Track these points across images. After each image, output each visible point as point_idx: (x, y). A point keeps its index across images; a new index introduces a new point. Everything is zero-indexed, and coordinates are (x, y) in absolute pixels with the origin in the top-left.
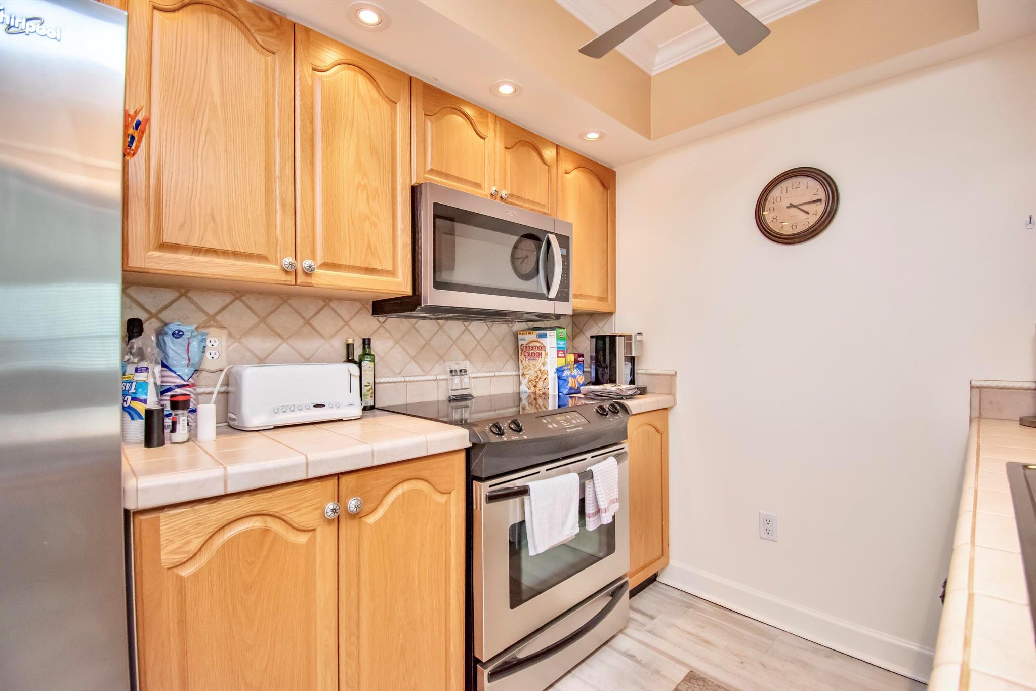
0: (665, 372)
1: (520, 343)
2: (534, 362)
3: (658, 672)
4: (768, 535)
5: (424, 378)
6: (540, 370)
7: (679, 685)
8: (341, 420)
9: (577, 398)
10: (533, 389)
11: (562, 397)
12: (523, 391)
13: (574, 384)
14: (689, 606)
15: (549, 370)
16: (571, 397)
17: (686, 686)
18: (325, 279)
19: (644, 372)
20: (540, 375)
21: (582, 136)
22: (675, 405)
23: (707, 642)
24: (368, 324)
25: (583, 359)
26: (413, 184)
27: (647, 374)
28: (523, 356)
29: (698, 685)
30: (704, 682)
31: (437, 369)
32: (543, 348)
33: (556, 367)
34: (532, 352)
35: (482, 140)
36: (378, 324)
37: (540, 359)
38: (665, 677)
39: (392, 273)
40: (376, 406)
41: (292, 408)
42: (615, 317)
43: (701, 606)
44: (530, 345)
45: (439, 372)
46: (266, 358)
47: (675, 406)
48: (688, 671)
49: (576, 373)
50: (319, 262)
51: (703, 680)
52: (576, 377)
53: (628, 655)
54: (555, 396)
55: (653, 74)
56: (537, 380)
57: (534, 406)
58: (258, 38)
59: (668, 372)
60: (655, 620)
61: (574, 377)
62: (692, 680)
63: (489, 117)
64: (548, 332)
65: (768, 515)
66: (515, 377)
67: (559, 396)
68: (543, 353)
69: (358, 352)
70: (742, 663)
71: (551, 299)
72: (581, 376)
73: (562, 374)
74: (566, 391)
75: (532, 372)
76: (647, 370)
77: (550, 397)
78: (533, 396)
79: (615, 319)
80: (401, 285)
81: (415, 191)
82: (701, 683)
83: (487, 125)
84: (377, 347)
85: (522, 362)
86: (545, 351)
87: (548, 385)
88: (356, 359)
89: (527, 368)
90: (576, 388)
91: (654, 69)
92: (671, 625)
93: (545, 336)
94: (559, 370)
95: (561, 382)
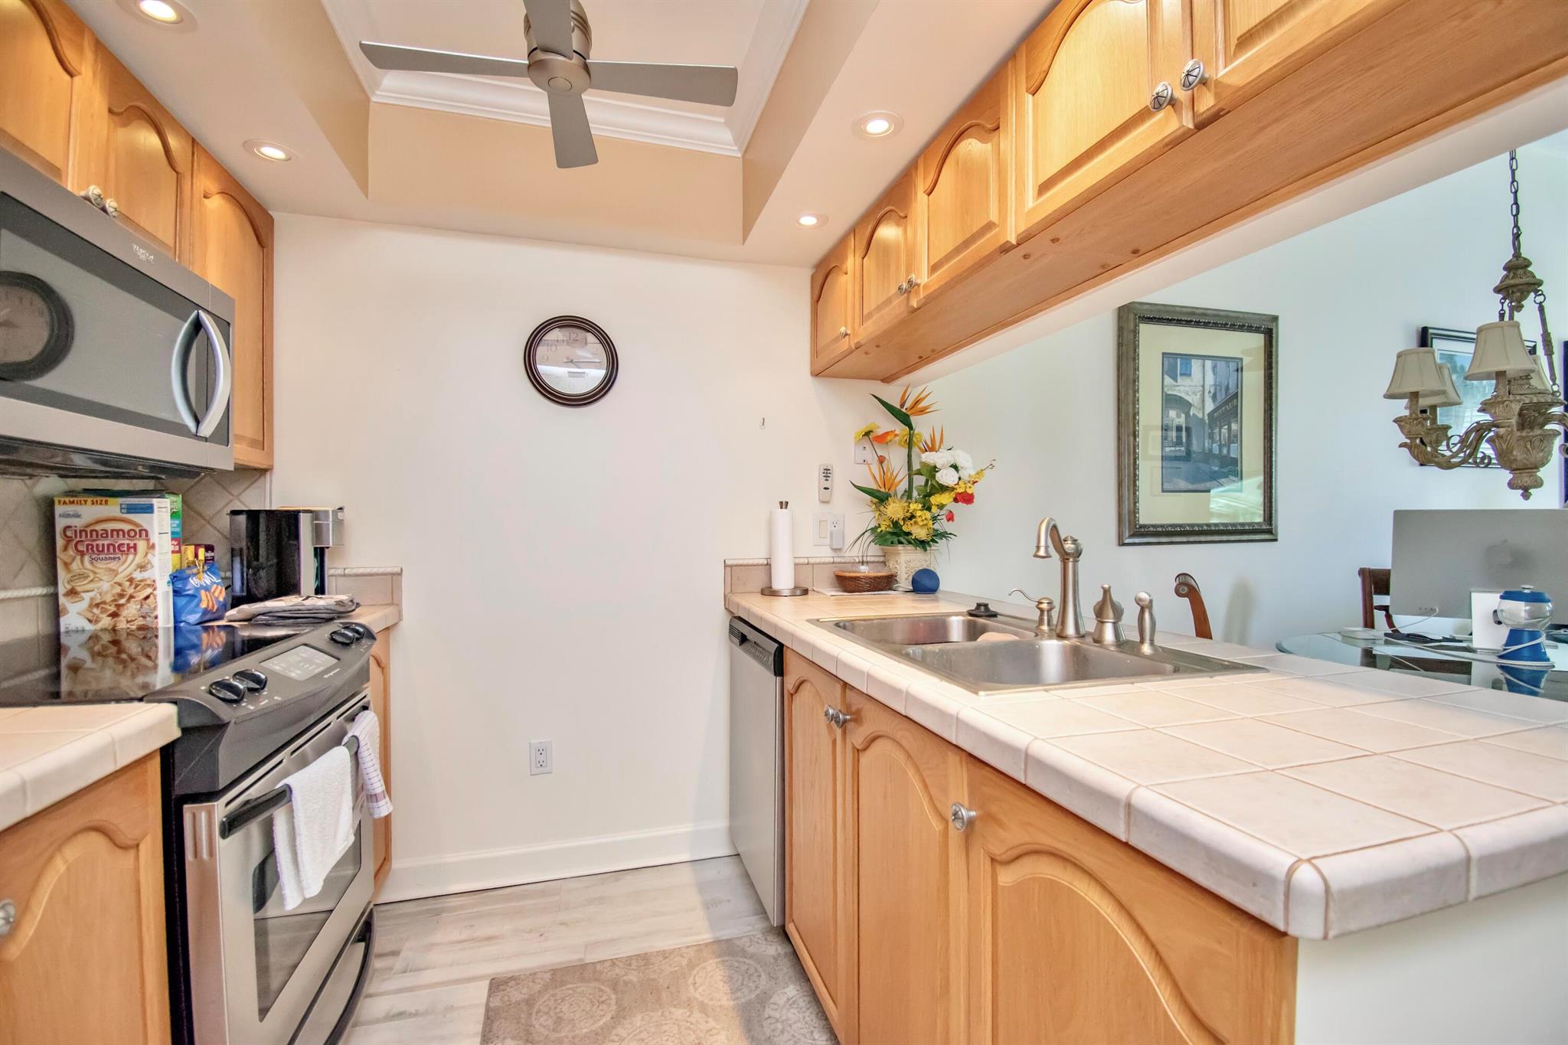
0: (382, 570)
1: (60, 524)
2: (113, 565)
3: (450, 1008)
4: (541, 769)
6: (131, 580)
7: (488, 1001)
9: (216, 629)
10: (106, 621)
11: (184, 630)
12: (72, 627)
13: (211, 604)
14: (437, 913)
15: (157, 578)
16: (206, 629)
17: (498, 998)
19: (340, 572)
20: (132, 590)
21: (249, 146)
22: (400, 620)
23: (489, 939)
25: (212, 554)
27: (344, 575)
28: (71, 552)
29: (511, 987)
30: (515, 980)
32: (144, 533)
33: (171, 572)
34: (106, 542)
35: (67, 77)
37: (131, 557)
38: (464, 1007)
42: (271, 477)
43: (454, 904)
44: (98, 527)
47: (401, 622)
48: (487, 982)
49: (208, 582)
51: (512, 978)
52: (210, 588)
53: (393, 1016)
54: (169, 628)
55: (374, 99)
56: (122, 601)
57: (110, 660)
59: (389, 570)
60: (403, 954)
61: (207, 589)
62: (502, 987)
63: (86, 38)
64: (155, 501)
65: (541, 743)
66: (40, 598)
67: (176, 628)
68: (142, 545)
70: (541, 935)
72: (220, 587)
73: (185, 585)
74: (194, 618)
75: (105, 586)
76: (345, 569)
77: (161, 633)
78: (106, 638)
79: (271, 481)
82: (513, 983)
83: (80, 50)
85: (66, 565)
86: (148, 540)
87: (155, 608)
89: (88, 576)
90: (215, 610)
91: (378, 92)
92: (430, 947)
93: (149, 509)
94: (178, 578)
95: (182, 601)
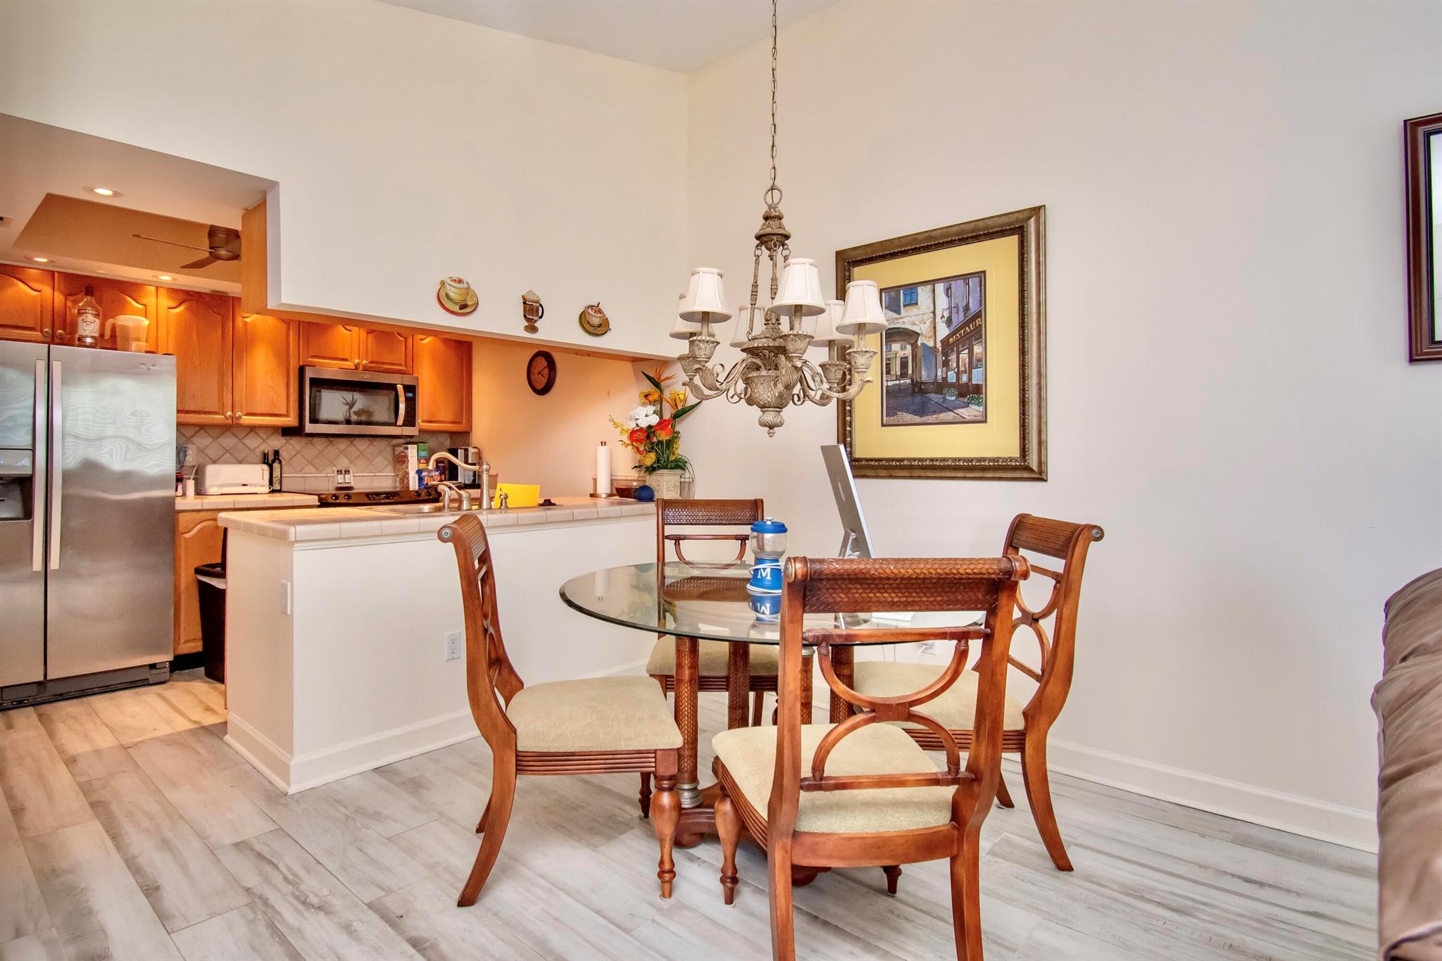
1: (396, 453)
2: (402, 466)
5: (317, 475)
6: (405, 472)
8: (257, 494)
15: (410, 472)
18: (247, 420)
20: (405, 475)
24: (277, 442)
26: (301, 364)
31: (328, 470)
32: (407, 456)
34: (401, 459)
35: (349, 332)
36: (285, 441)
37: (405, 464)
39: (287, 415)
40: (283, 490)
41: (230, 485)
42: (471, 434)
44: (400, 454)
45: (330, 471)
46: (218, 460)
50: (244, 413)
56: (404, 479)
58: (215, 310)
64: (408, 446)
68: (406, 460)
69: (271, 458)
71: (400, 426)
75: (401, 473)
79: (471, 436)
80: (291, 421)
81: (301, 371)
84: (284, 455)
86: (408, 459)
87: (409, 482)
88: (270, 462)
93: (407, 448)
